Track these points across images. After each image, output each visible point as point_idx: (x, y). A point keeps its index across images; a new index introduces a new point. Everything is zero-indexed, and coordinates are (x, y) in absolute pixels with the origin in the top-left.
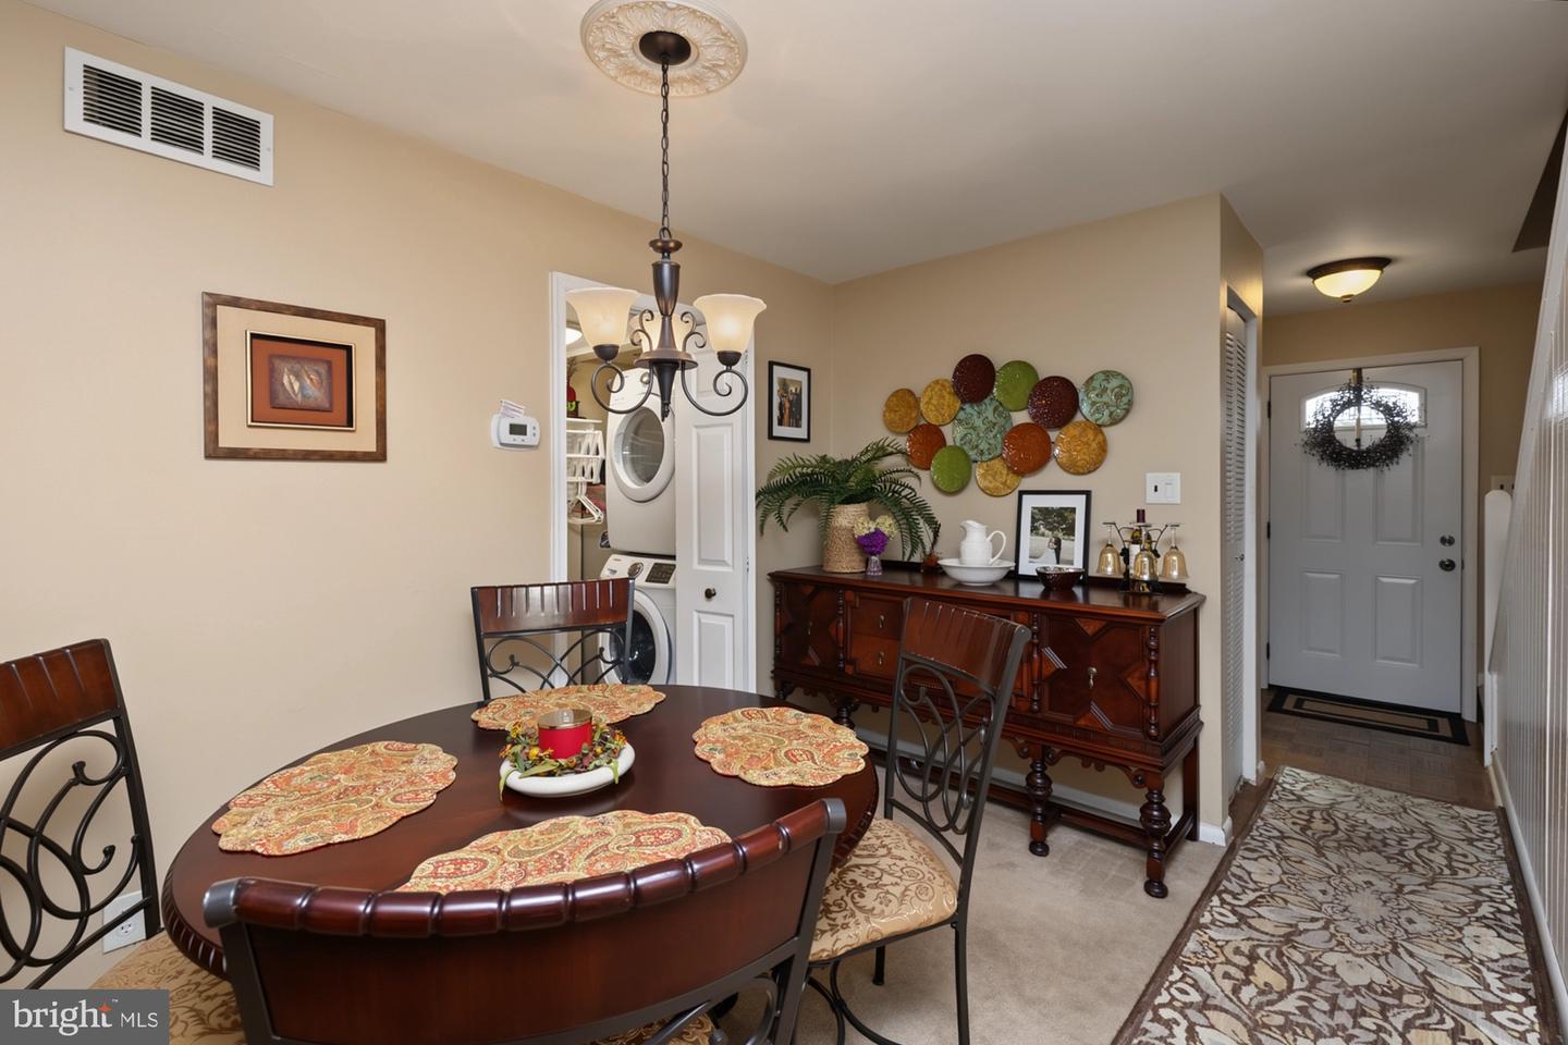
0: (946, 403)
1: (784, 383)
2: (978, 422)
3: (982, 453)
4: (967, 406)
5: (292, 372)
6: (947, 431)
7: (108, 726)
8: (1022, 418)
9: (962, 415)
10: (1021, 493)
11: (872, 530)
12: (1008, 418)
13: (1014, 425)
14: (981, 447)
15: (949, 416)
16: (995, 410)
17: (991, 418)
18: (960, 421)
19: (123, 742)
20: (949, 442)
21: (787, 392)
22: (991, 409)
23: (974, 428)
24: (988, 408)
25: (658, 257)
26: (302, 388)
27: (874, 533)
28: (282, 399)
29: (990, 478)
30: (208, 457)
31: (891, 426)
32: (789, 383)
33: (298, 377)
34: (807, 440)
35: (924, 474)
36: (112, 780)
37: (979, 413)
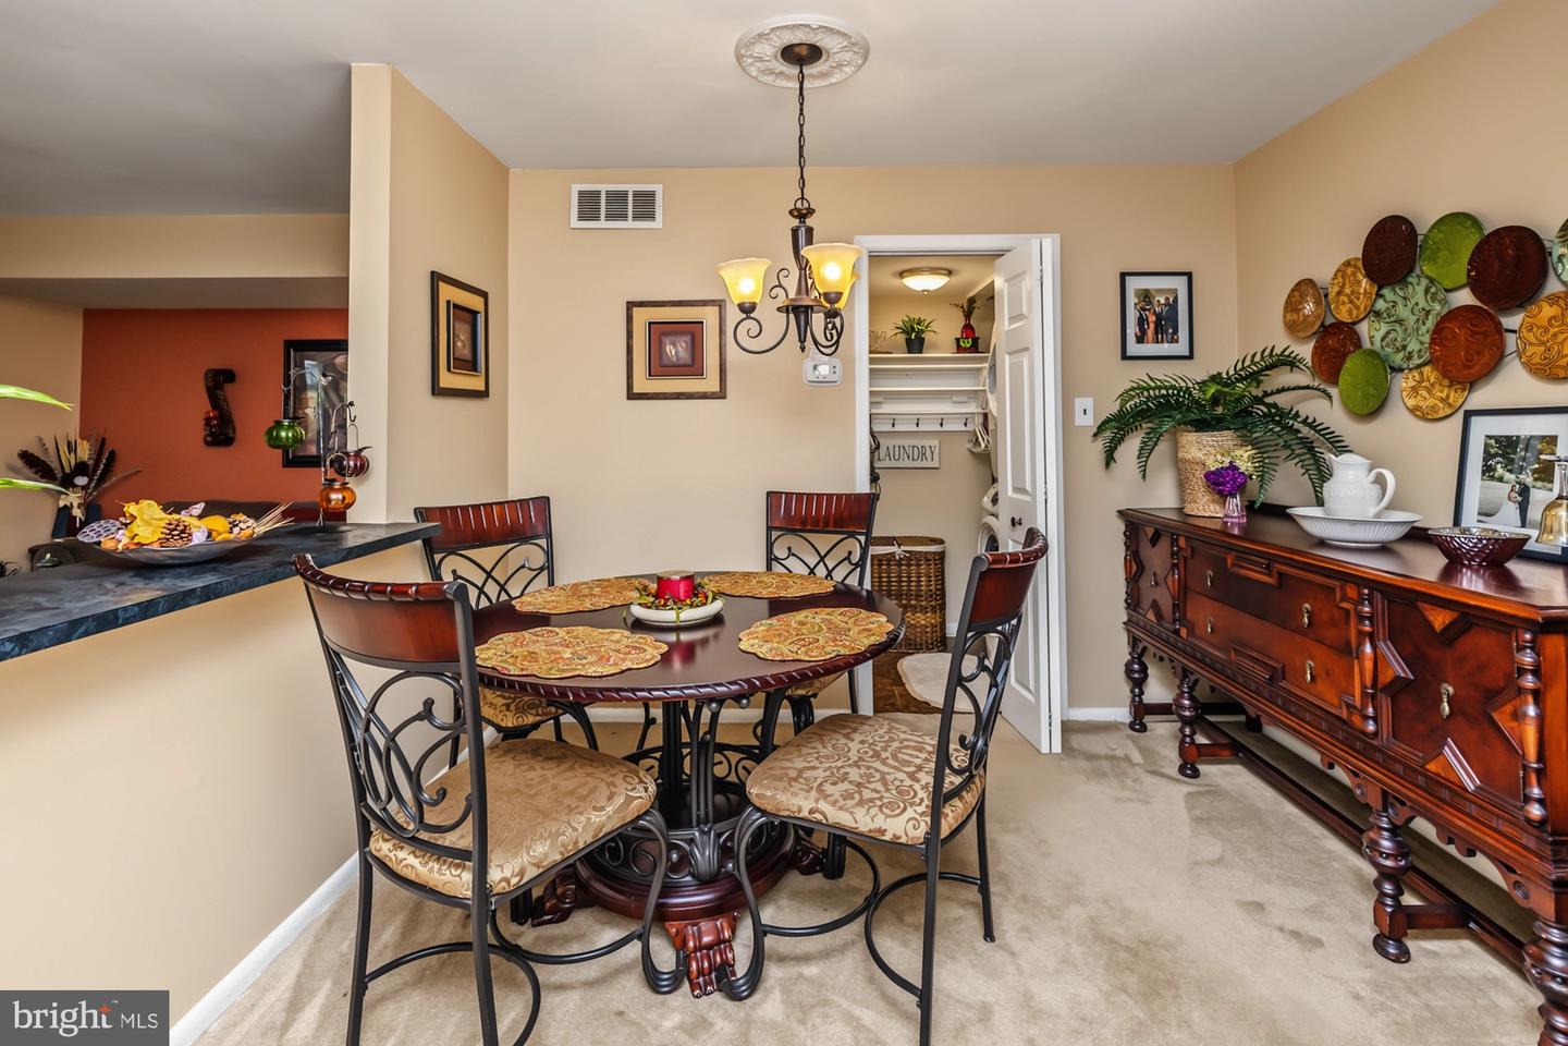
0: (1362, 291)
1: (1146, 296)
2: (1402, 311)
3: (1409, 357)
4: (1386, 292)
5: (671, 343)
6: (1363, 328)
7: (543, 542)
8: (1465, 298)
9: (1381, 305)
10: (1469, 414)
11: (1226, 464)
12: (1444, 302)
13: (1453, 307)
14: (1409, 349)
15: (1365, 309)
16: (1427, 291)
17: (1422, 304)
18: (1378, 314)
19: (549, 554)
20: (1367, 344)
21: (1150, 303)
22: (1420, 289)
23: (1400, 322)
24: (1417, 290)
25: (796, 222)
26: (676, 352)
27: (1227, 468)
28: (665, 361)
29: (1425, 393)
30: (628, 398)
31: (1292, 328)
32: (1153, 293)
33: (675, 346)
34: (1190, 357)
35: (1334, 391)
36: (542, 569)
37: (1405, 298)
